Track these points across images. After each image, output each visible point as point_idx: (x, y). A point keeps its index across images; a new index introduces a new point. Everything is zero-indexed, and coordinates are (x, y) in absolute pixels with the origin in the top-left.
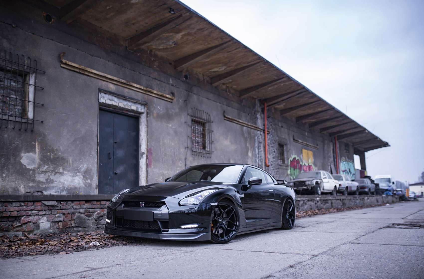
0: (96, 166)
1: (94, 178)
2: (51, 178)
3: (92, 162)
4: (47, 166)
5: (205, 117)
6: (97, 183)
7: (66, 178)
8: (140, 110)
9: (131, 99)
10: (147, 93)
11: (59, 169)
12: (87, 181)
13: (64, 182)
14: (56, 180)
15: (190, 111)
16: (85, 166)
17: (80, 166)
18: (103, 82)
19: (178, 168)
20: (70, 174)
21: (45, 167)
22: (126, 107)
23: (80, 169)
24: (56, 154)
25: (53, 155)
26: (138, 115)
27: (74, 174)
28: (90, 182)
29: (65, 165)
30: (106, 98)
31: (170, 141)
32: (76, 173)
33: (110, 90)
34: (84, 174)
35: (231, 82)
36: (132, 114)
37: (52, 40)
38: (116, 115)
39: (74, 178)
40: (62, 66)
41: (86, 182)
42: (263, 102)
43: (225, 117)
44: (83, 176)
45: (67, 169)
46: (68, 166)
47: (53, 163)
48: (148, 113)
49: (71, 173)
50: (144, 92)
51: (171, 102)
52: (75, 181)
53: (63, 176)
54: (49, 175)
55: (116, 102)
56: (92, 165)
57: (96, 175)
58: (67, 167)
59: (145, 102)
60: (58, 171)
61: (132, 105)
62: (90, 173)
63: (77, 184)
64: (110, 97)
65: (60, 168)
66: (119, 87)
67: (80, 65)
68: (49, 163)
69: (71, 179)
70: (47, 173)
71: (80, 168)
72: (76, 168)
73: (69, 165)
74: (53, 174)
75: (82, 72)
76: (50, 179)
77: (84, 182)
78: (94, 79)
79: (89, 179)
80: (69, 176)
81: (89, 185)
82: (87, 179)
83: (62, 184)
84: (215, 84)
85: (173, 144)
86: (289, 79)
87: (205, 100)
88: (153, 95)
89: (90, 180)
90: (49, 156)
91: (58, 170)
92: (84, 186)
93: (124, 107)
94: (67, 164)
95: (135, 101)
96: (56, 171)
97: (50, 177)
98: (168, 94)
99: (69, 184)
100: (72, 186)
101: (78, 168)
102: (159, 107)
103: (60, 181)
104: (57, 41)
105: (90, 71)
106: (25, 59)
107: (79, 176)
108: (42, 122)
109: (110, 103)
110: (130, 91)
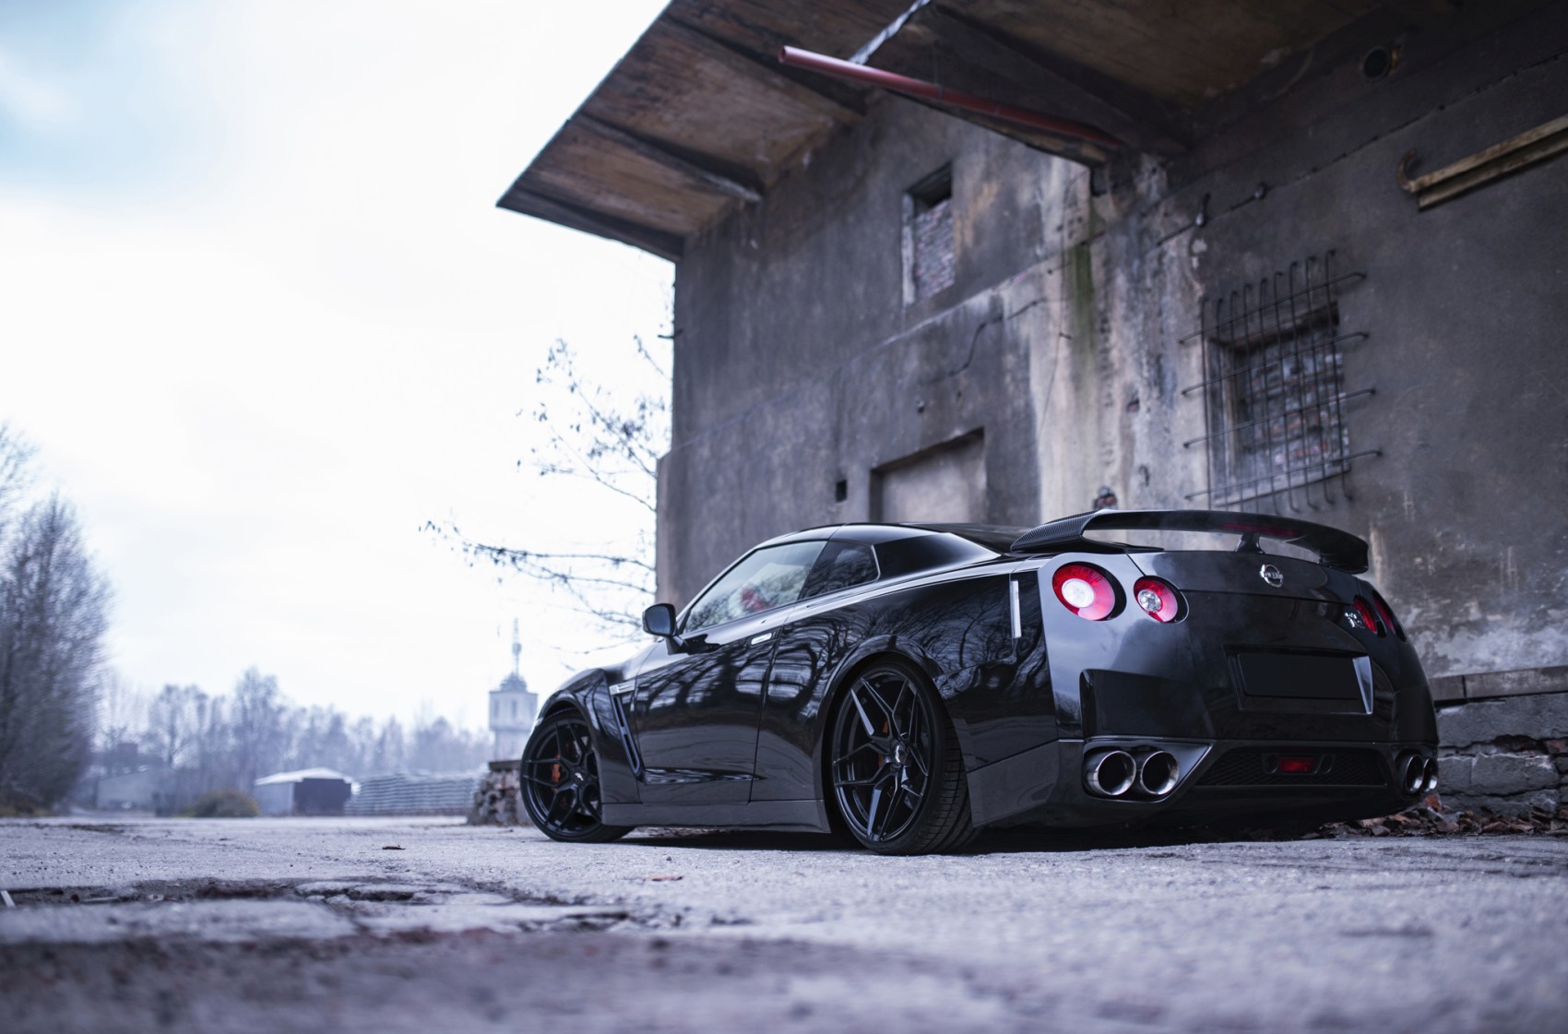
2: (1437, 650)
4: (1418, 606)
7: (1500, 641)
11: (1467, 610)
13: (1492, 658)
14: (1458, 656)
17: (1557, 580)
20: (1517, 623)
21: (1409, 612)
23: (1560, 589)
24: (1444, 554)
25: (1433, 560)
27: (1534, 616)
29: (1487, 589)
32: (1544, 611)
37: (1375, 139)
39: (1536, 636)
40: (1425, 202)
45: (1498, 603)
46: (1502, 589)
47: (1438, 593)
49: (1518, 614)
52: (1544, 647)
53: (1484, 637)
54: (1431, 640)
58: (1499, 595)
60: (1464, 620)
65: (1467, 605)
68: (1426, 596)
69: (1522, 643)
70: (1420, 633)
71: (1559, 585)
72: (1542, 591)
73: (1506, 585)
74: (1444, 636)
75: (1511, 168)
76: (1435, 654)
80: (1513, 629)
90: (1422, 568)
91: (1460, 616)
94: (1493, 583)
96: (1456, 619)
97: (1433, 647)
101: (1550, 586)
103: (1475, 657)
104: (1393, 130)
105: (1535, 138)
106: (1302, 270)
107: (1561, 621)
108: (1379, 454)
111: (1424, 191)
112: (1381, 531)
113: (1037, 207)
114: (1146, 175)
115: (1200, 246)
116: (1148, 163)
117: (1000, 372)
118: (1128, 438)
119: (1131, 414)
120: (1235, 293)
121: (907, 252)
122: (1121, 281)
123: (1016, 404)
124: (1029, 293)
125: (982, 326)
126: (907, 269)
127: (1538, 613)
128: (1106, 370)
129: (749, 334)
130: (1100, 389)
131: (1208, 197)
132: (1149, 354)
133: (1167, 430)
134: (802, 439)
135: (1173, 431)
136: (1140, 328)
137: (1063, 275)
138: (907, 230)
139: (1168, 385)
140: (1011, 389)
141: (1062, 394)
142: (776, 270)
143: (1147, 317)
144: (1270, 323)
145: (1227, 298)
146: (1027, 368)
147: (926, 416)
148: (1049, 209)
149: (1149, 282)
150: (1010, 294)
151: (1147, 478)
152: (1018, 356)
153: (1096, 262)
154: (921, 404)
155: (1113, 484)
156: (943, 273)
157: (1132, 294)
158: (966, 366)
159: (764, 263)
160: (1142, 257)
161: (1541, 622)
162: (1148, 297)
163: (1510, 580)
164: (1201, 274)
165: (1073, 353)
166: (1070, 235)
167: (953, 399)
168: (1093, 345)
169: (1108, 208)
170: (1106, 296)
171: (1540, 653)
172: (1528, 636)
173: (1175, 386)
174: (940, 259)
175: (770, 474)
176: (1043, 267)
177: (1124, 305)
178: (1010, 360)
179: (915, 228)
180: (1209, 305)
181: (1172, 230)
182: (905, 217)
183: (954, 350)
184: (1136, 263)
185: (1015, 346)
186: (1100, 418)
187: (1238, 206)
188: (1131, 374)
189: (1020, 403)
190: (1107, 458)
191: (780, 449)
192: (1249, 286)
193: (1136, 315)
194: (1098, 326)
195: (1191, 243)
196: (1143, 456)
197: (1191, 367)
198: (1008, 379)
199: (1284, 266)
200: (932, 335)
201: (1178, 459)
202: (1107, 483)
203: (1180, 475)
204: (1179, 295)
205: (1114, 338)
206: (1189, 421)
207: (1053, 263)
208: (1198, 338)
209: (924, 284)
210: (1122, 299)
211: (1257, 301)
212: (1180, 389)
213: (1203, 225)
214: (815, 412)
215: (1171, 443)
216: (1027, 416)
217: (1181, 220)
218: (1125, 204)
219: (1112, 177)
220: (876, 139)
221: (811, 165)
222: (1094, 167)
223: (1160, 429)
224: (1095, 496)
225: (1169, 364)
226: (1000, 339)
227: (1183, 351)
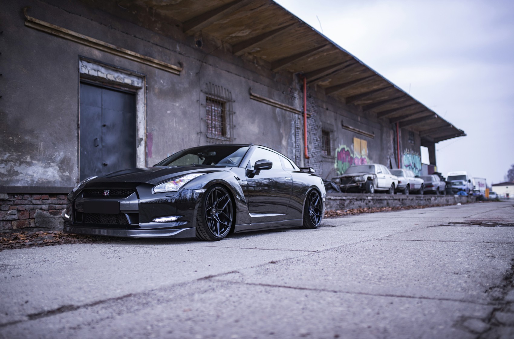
0: (76, 154)
1: (74, 169)
2: (14, 169)
3: (71, 149)
4: (9, 153)
5: (224, 94)
6: (78, 176)
7: (36, 169)
8: (136, 84)
9: (124, 69)
10: (146, 63)
11: (26, 158)
12: (64, 174)
13: (33, 174)
14: (22, 172)
15: (204, 87)
16: (62, 154)
17: (54, 155)
18: (84, 47)
19: (188, 160)
20: (42, 165)
21: (6, 154)
22: (118, 80)
23: (54, 158)
24: (20, 139)
25: (16, 139)
26: (134, 91)
27: (47, 164)
28: (68, 174)
29: (34, 153)
30: (89, 68)
31: (177, 124)
32: (50, 163)
33: (95, 57)
34: (60, 165)
35: (259, 51)
36: (126, 89)
38: (104, 90)
39: (47, 169)
40: (27, 24)
41: (62, 175)
42: (301, 77)
43: (251, 95)
44: (59, 167)
45: (37, 158)
46: (38, 154)
47: (17, 150)
48: (147, 89)
49: (42, 162)
50: (142, 61)
51: (179, 75)
52: (48, 173)
53: (31, 167)
54: (13, 165)
55: (104, 73)
56: (71, 154)
57: (77, 166)
58: (37, 156)
59: (143, 73)
60: (25, 161)
61: (125, 78)
62: (68, 164)
63: (51, 177)
64: (95, 67)
65: (26, 156)
66: (106, 54)
67: (52, 23)
68: (12, 151)
69: (42, 171)
70: (9, 162)
72: (50, 157)
74: (17, 164)
75: (55, 33)
76: (14, 170)
77: (61, 174)
78: (72, 43)
79: (67, 171)
80: (40, 166)
81: (67, 179)
82: (64, 171)
83: (31, 177)
84: (238, 53)
85: (181, 128)
86: (334, 46)
87: (224, 72)
88: (154, 65)
89: (69, 172)
90: (12, 141)
91: (24, 159)
92: (60, 179)
93: (113, 79)
94: (36, 152)
95: (129, 73)
96: (22, 160)
97: (13, 168)
98: (174, 65)
99: (39, 177)
100: (44, 179)
101: (52, 156)
102: (161, 81)
103: (27, 173)
107: (54, 167)
109: (95, 74)
110: (122, 59)
111: (31, 22)
127: (48, 163)
161: (48, 166)
163: (41, 152)
171: (47, 175)
172: (44, 169)
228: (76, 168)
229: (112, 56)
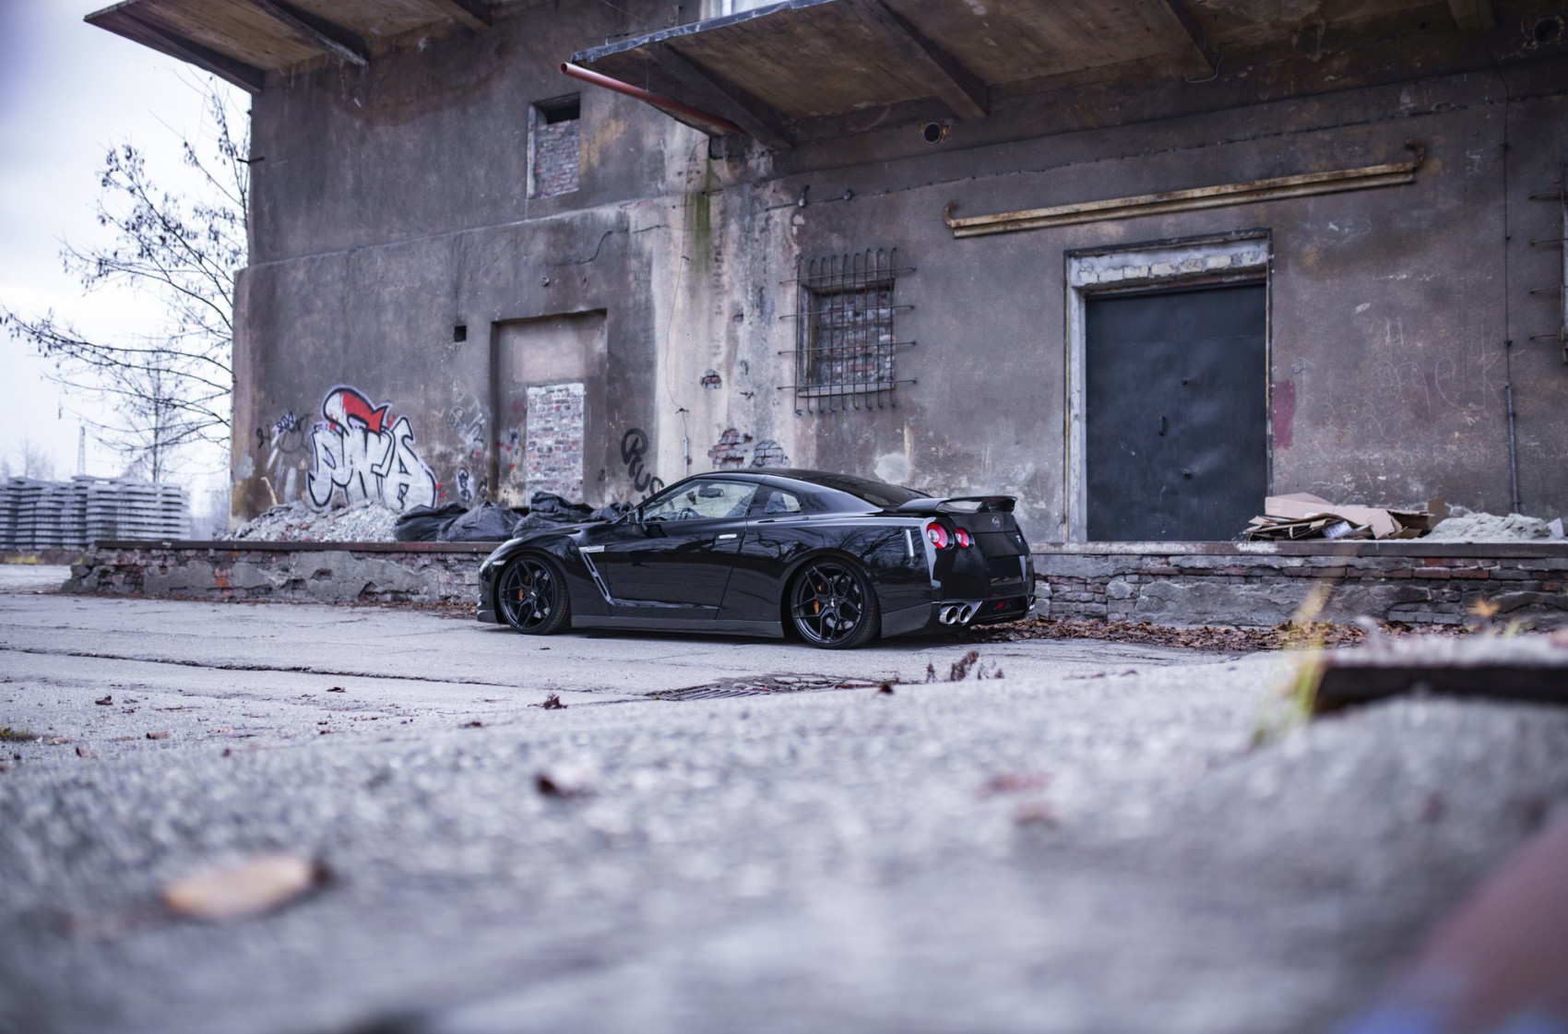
0: (1061, 463)
1: (1056, 496)
3: (1050, 455)
4: (930, 476)
6: (1064, 510)
9: (1192, 238)
10: (1261, 197)
11: (960, 481)
12: (1035, 505)
16: (1030, 466)
17: (1014, 470)
18: (1079, 227)
21: (925, 478)
22: (1184, 270)
23: (1015, 475)
24: (949, 448)
25: (942, 450)
27: (999, 489)
28: (1044, 507)
29: (974, 471)
30: (1099, 269)
31: (1401, 336)
32: (1004, 487)
33: (1106, 241)
34: (1026, 489)
37: (930, 184)
40: (958, 234)
41: (1032, 508)
44: (1025, 493)
45: (979, 480)
46: (982, 472)
47: (943, 469)
48: (1270, 264)
49: (990, 487)
50: (1254, 198)
51: (1411, 183)
55: (1140, 267)
56: (1049, 464)
57: (1062, 487)
58: (980, 475)
59: (1255, 230)
60: (958, 487)
62: (1044, 485)
64: (1118, 259)
65: (961, 479)
66: (1138, 220)
67: (995, 213)
68: (935, 471)
71: (1014, 473)
72: (1005, 476)
73: (985, 470)
75: (1011, 228)
77: (1028, 507)
78: (1048, 231)
79: (1042, 500)
82: (1035, 499)
88: (1301, 192)
89: (1045, 503)
91: (956, 484)
92: (1026, 518)
93: (1173, 272)
94: (977, 468)
96: (953, 486)
101: (1009, 472)
102: (1332, 226)
104: (942, 182)
105: (1028, 216)
106: (873, 256)
108: (915, 382)
109: (1117, 276)
110: (1184, 216)
111: (959, 227)
112: (912, 429)
113: (661, 153)
114: (756, 156)
115: (799, 220)
116: (758, 148)
117: (624, 272)
118: (733, 340)
119: (736, 323)
120: (824, 259)
121: (531, 153)
122: (734, 228)
123: (637, 297)
124: (654, 218)
125: (610, 233)
126: (530, 167)
128: (717, 287)
129: (350, 179)
130: (712, 301)
131: (808, 187)
132: (754, 284)
133: (765, 340)
134: (417, 285)
135: (769, 341)
136: (748, 265)
137: (686, 211)
138: (531, 135)
139: (768, 308)
140: (633, 285)
141: (680, 300)
142: (384, 132)
143: (754, 259)
144: (849, 283)
145: (819, 261)
146: (650, 272)
147: (551, 290)
148: (672, 157)
149: (757, 235)
150: (636, 215)
151: (747, 370)
152: (642, 263)
153: (714, 210)
154: (547, 281)
155: (719, 369)
156: (564, 177)
157: (743, 239)
158: (591, 260)
159: (370, 123)
160: (753, 216)
162: (756, 245)
163: (987, 467)
164: (799, 239)
165: (691, 270)
166: (689, 181)
167: (578, 282)
168: (707, 268)
169: (723, 170)
170: (721, 236)
173: (773, 311)
174: (561, 165)
175: (379, 308)
176: (668, 201)
177: (736, 246)
178: (633, 264)
179: (537, 134)
180: (803, 262)
181: (778, 204)
182: (530, 124)
183: (581, 245)
184: (748, 219)
185: (639, 255)
186: (710, 321)
187: (831, 201)
188: (739, 296)
189: (643, 297)
190: (714, 350)
191: (391, 288)
192: (834, 257)
193: (745, 255)
194: (713, 256)
195: (793, 216)
196: (744, 353)
197: (787, 300)
198: (631, 277)
199: (862, 250)
200: (558, 228)
201: (772, 361)
202: (714, 368)
203: (772, 372)
204: (780, 250)
205: (725, 267)
206: (782, 337)
207: (678, 201)
208: (795, 283)
209: (544, 181)
210: (734, 242)
211: (840, 267)
212: (777, 315)
213: (803, 207)
214: (433, 263)
215: (766, 349)
216: (648, 309)
217: (786, 198)
218: (738, 171)
219: (727, 149)
220: (502, 50)
221: (425, 50)
222: (713, 138)
223: (760, 339)
224: (704, 375)
225: (768, 296)
226: (625, 245)
227: (781, 288)
228: (1061, 492)
229: (1154, 220)
